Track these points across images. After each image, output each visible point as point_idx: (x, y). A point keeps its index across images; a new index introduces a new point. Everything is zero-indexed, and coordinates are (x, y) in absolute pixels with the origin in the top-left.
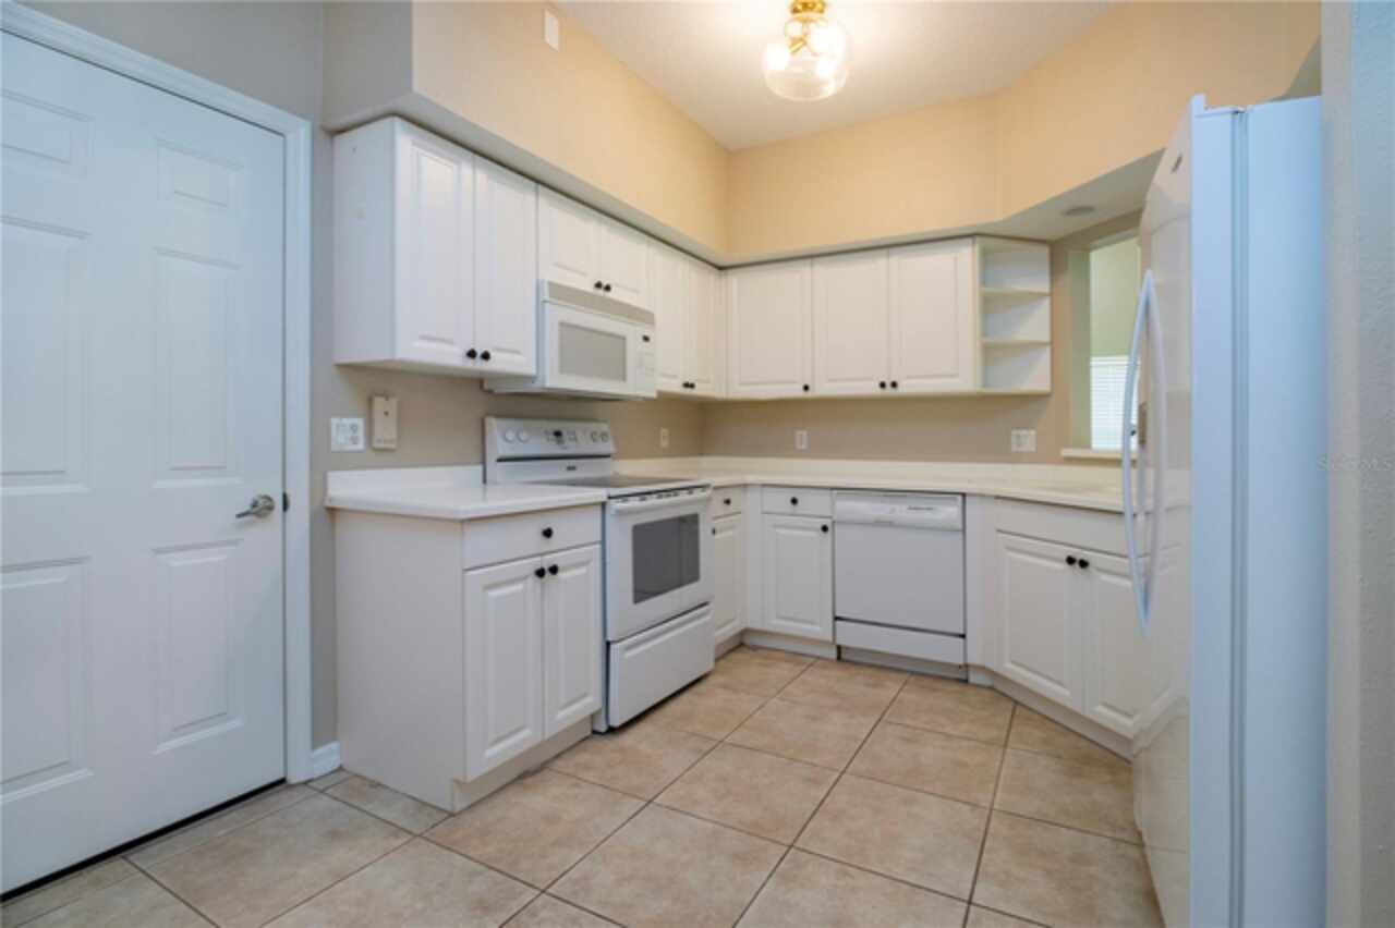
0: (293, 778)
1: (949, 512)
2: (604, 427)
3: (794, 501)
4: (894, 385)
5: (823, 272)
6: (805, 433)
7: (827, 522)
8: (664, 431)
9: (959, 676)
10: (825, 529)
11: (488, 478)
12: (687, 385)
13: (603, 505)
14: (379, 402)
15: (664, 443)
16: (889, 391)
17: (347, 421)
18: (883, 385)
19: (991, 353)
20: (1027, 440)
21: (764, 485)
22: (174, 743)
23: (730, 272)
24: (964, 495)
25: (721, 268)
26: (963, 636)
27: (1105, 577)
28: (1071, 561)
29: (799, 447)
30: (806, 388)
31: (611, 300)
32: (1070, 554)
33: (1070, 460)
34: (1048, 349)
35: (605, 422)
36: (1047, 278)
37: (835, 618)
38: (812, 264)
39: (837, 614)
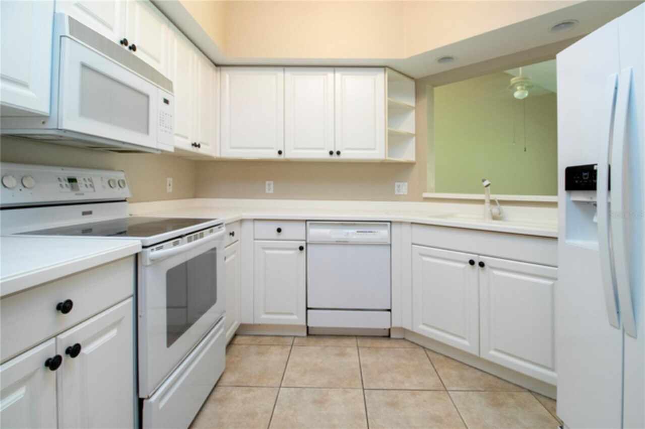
1: (382, 233)
2: (122, 175)
3: (279, 230)
4: (338, 153)
5: (289, 74)
6: (272, 183)
7: (303, 244)
8: (170, 180)
9: (387, 335)
10: (301, 248)
12: (195, 145)
13: (137, 255)
15: (170, 190)
16: (335, 157)
18: (331, 153)
20: (403, 188)
21: (255, 220)
23: (223, 68)
24: (390, 222)
25: (217, 65)
26: (390, 310)
27: (496, 272)
28: (472, 263)
29: (267, 191)
30: (280, 153)
32: (470, 259)
33: (427, 199)
34: (414, 139)
36: (413, 99)
37: (307, 309)
38: (284, 70)
39: (309, 306)
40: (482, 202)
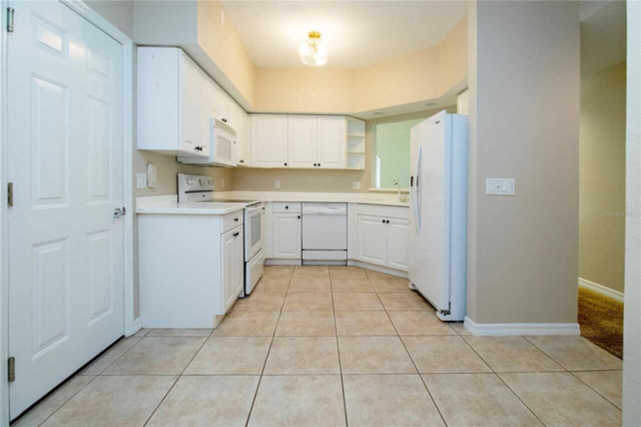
0: (127, 335)
1: (342, 209)
2: (210, 178)
3: (287, 208)
4: (319, 165)
5: (291, 119)
6: (279, 182)
7: (300, 215)
8: (223, 180)
9: (345, 264)
10: (299, 217)
11: (180, 201)
12: (242, 161)
13: (244, 210)
14: (150, 166)
15: (223, 185)
16: (317, 167)
17: (142, 175)
18: (315, 165)
19: (350, 155)
20: (358, 185)
21: (274, 202)
22: (94, 321)
23: (252, 115)
24: (347, 203)
25: (248, 113)
26: (346, 250)
27: (395, 225)
28: (384, 221)
29: (276, 187)
30: (286, 164)
31: (226, 125)
32: (383, 219)
33: (371, 192)
34: (364, 157)
35: (210, 176)
36: (364, 132)
37: (302, 250)
38: (288, 117)
39: (303, 248)
40: (397, 193)
